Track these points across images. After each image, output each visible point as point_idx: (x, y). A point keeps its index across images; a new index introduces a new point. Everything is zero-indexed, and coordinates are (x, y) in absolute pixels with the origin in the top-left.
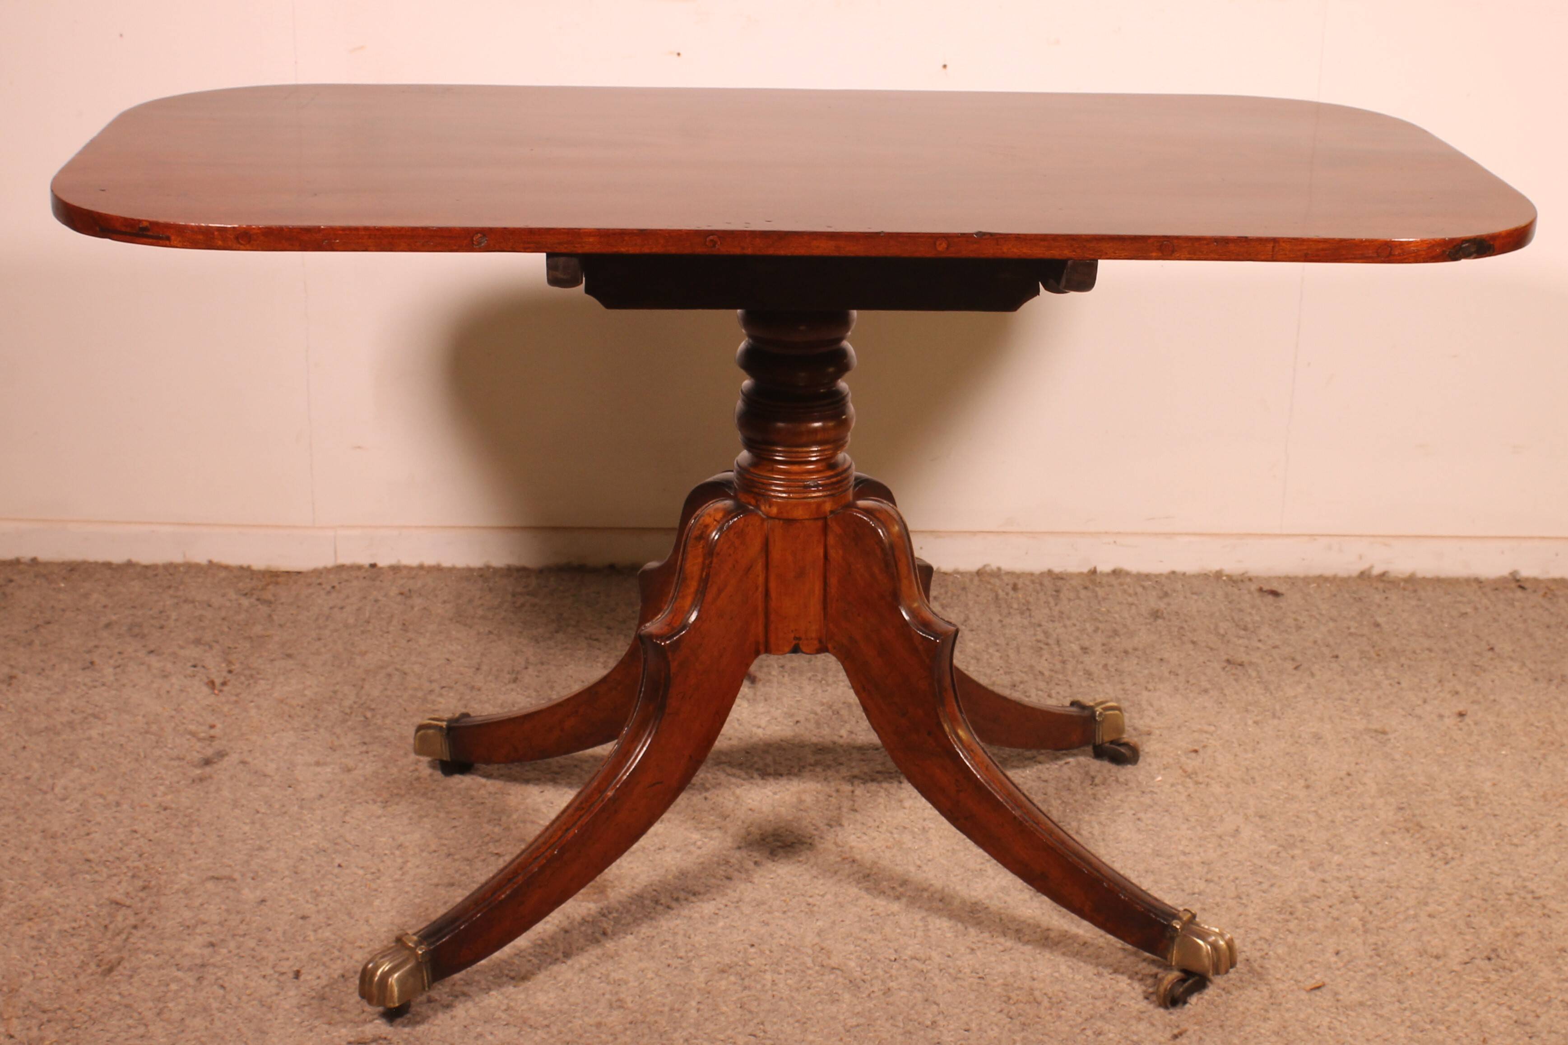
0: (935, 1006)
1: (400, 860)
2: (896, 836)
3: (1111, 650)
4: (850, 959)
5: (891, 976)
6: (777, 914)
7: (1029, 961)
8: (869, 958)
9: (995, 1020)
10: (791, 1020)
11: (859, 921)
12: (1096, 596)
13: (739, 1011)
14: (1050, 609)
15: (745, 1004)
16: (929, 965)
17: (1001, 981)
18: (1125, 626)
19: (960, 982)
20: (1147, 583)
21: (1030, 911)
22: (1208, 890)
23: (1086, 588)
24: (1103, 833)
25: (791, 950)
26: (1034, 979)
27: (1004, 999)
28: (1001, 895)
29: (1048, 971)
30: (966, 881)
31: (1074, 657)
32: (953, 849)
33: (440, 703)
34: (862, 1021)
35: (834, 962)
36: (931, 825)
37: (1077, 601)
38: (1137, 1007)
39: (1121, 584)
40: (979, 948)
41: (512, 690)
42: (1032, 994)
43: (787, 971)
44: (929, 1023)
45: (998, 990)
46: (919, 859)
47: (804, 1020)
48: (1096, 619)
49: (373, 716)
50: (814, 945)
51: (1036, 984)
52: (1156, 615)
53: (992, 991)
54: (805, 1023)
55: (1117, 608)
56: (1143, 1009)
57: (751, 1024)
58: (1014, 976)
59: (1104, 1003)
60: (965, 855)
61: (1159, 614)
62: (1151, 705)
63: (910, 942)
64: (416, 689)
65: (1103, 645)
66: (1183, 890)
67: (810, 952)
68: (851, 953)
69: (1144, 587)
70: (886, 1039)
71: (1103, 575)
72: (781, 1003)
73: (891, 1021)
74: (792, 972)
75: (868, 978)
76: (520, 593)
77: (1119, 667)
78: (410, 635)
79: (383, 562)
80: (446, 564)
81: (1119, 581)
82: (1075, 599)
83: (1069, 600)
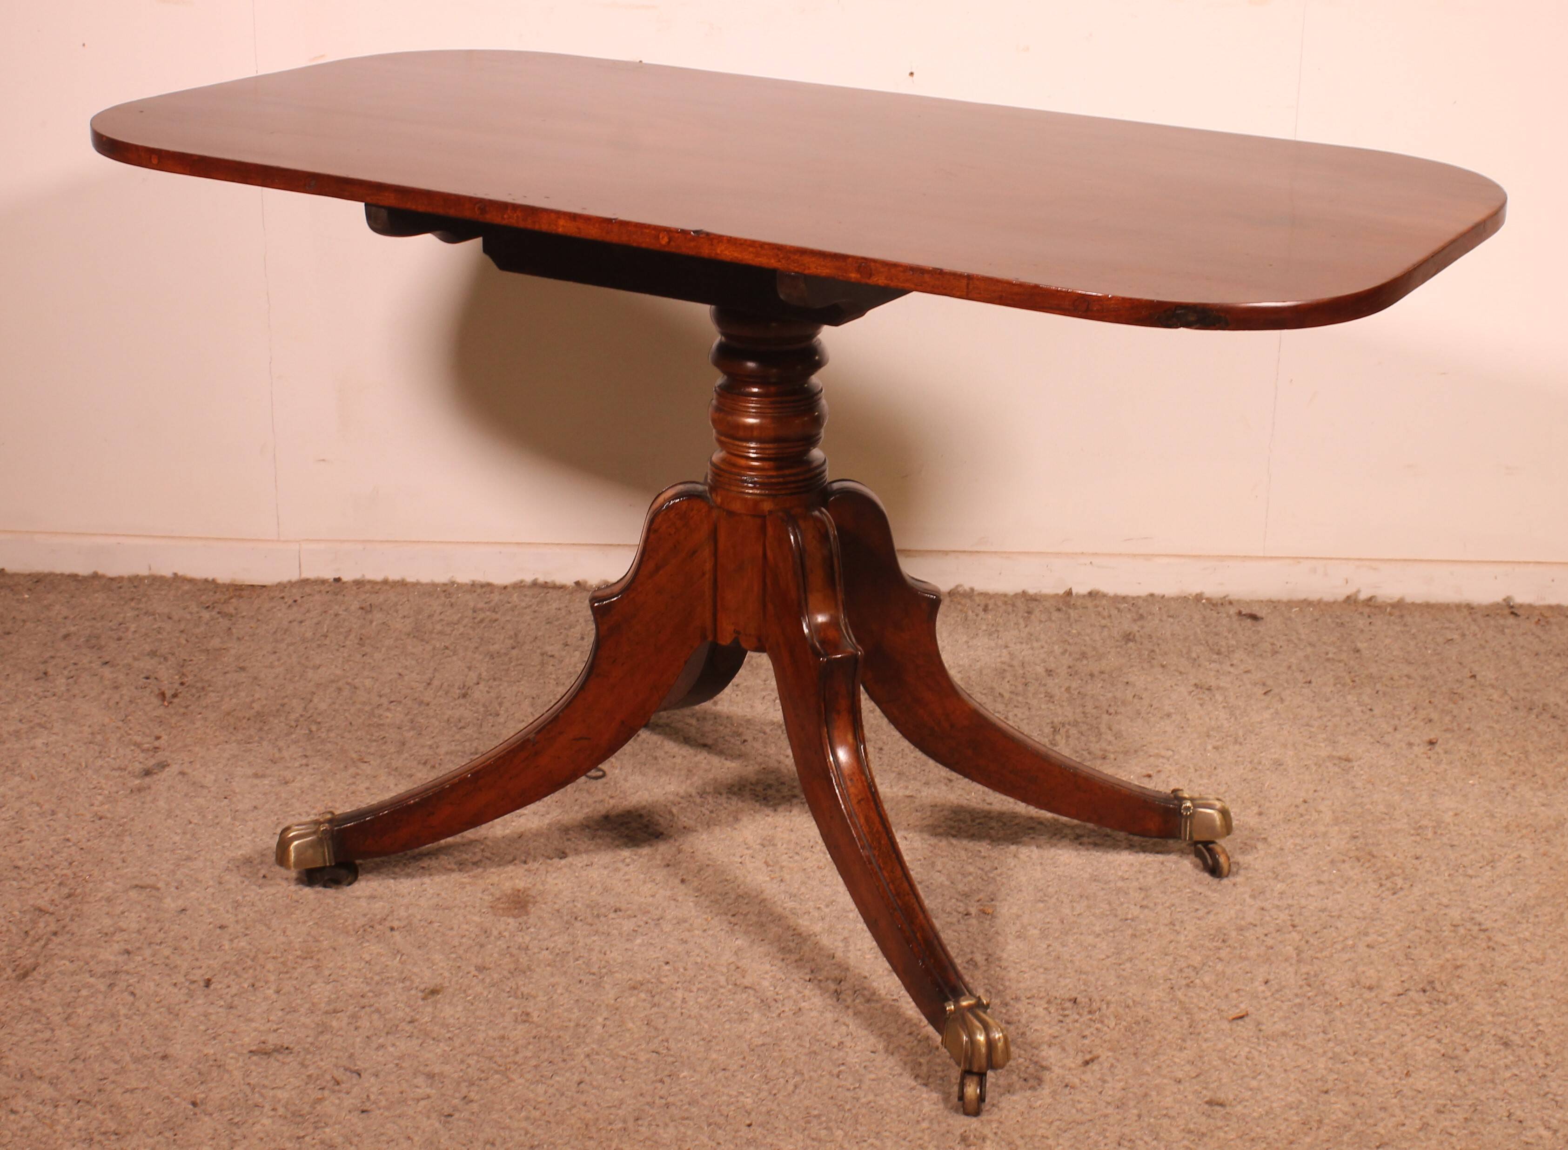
3: (1076, 673)
6: (697, 932)
10: (696, 1038)
12: (1069, 618)
13: (645, 1028)
14: (1020, 631)
15: (652, 1020)
18: (1094, 649)
20: (1123, 606)
22: (1142, 916)
23: (1059, 610)
25: (706, 968)
31: (1037, 680)
34: (768, 1040)
35: (747, 982)
37: (1048, 624)
38: (1051, 1031)
39: (1096, 606)
41: (460, 705)
43: (699, 989)
44: (835, 1043)
47: (710, 1038)
48: (1066, 641)
49: (318, 729)
50: (730, 965)
52: (1128, 637)
53: (904, 1014)
54: (710, 1041)
55: (1089, 631)
56: (1056, 1035)
57: (656, 1041)
59: (1017, 1029)
61: (1131, 637)
62: (1110, 728)
63: (828, 963)
64: (363, 703)
65: (1069, 667)
66: (1116, 916)
67: (725, 970)
68: (766, 973)
69: (1119, 610)
71: (1078, 596)
72: (689, 1021)
73: (798, 1041)
74: (705, 990)
75: (781, 997)
76: (482, 609)
77: (1082, 690)
78: (366, 649)
79: (347, 576)
80: (411, 579)
81: (1094, 603)
82: (1046, 621)
83: (1041, 622)
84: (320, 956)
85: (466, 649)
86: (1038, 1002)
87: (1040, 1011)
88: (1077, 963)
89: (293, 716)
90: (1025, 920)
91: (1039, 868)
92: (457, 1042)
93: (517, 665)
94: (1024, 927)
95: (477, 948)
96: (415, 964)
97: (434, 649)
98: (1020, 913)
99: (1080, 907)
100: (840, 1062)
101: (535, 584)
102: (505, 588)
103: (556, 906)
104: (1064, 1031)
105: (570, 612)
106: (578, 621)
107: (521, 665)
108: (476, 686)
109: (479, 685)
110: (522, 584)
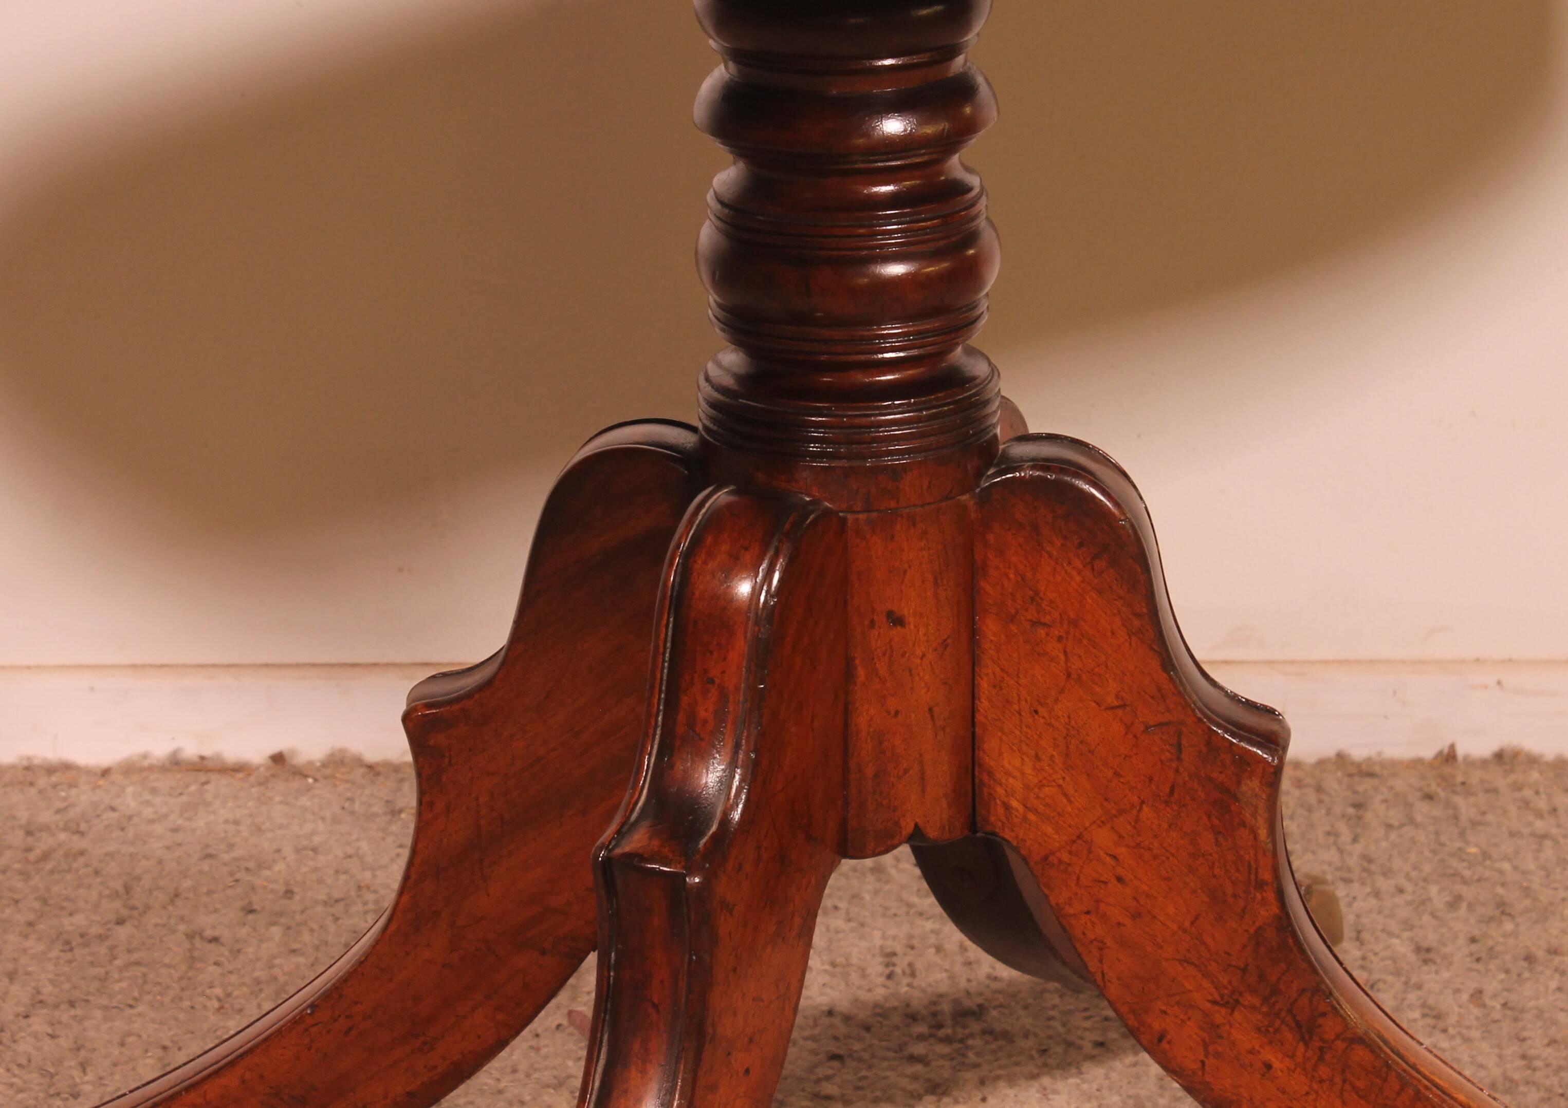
3: (1492, 953)
12: (1456, 818)
14: (1341, 851)
18: (1527, 891)
23: (1429, 797)
31: (1397, 973)
37: (1408, 831)
39: (1517, 787)
48: (1455, 875)
55: (1507, 847)
65: (1473, 940)
71: (1470, 763)
76: (46, 828)
77: (1513, 998)
81: (1511, 778)
82: (1402, 826)
83: (1389, 826)
93: (127, 966)
101: (175, 763)
102: (106, 772)
105: (259, 830)
106: (278, 851)
107: (137, 963)
108: (24, 1023)
109: (33, 1020)
110: (146, 763)
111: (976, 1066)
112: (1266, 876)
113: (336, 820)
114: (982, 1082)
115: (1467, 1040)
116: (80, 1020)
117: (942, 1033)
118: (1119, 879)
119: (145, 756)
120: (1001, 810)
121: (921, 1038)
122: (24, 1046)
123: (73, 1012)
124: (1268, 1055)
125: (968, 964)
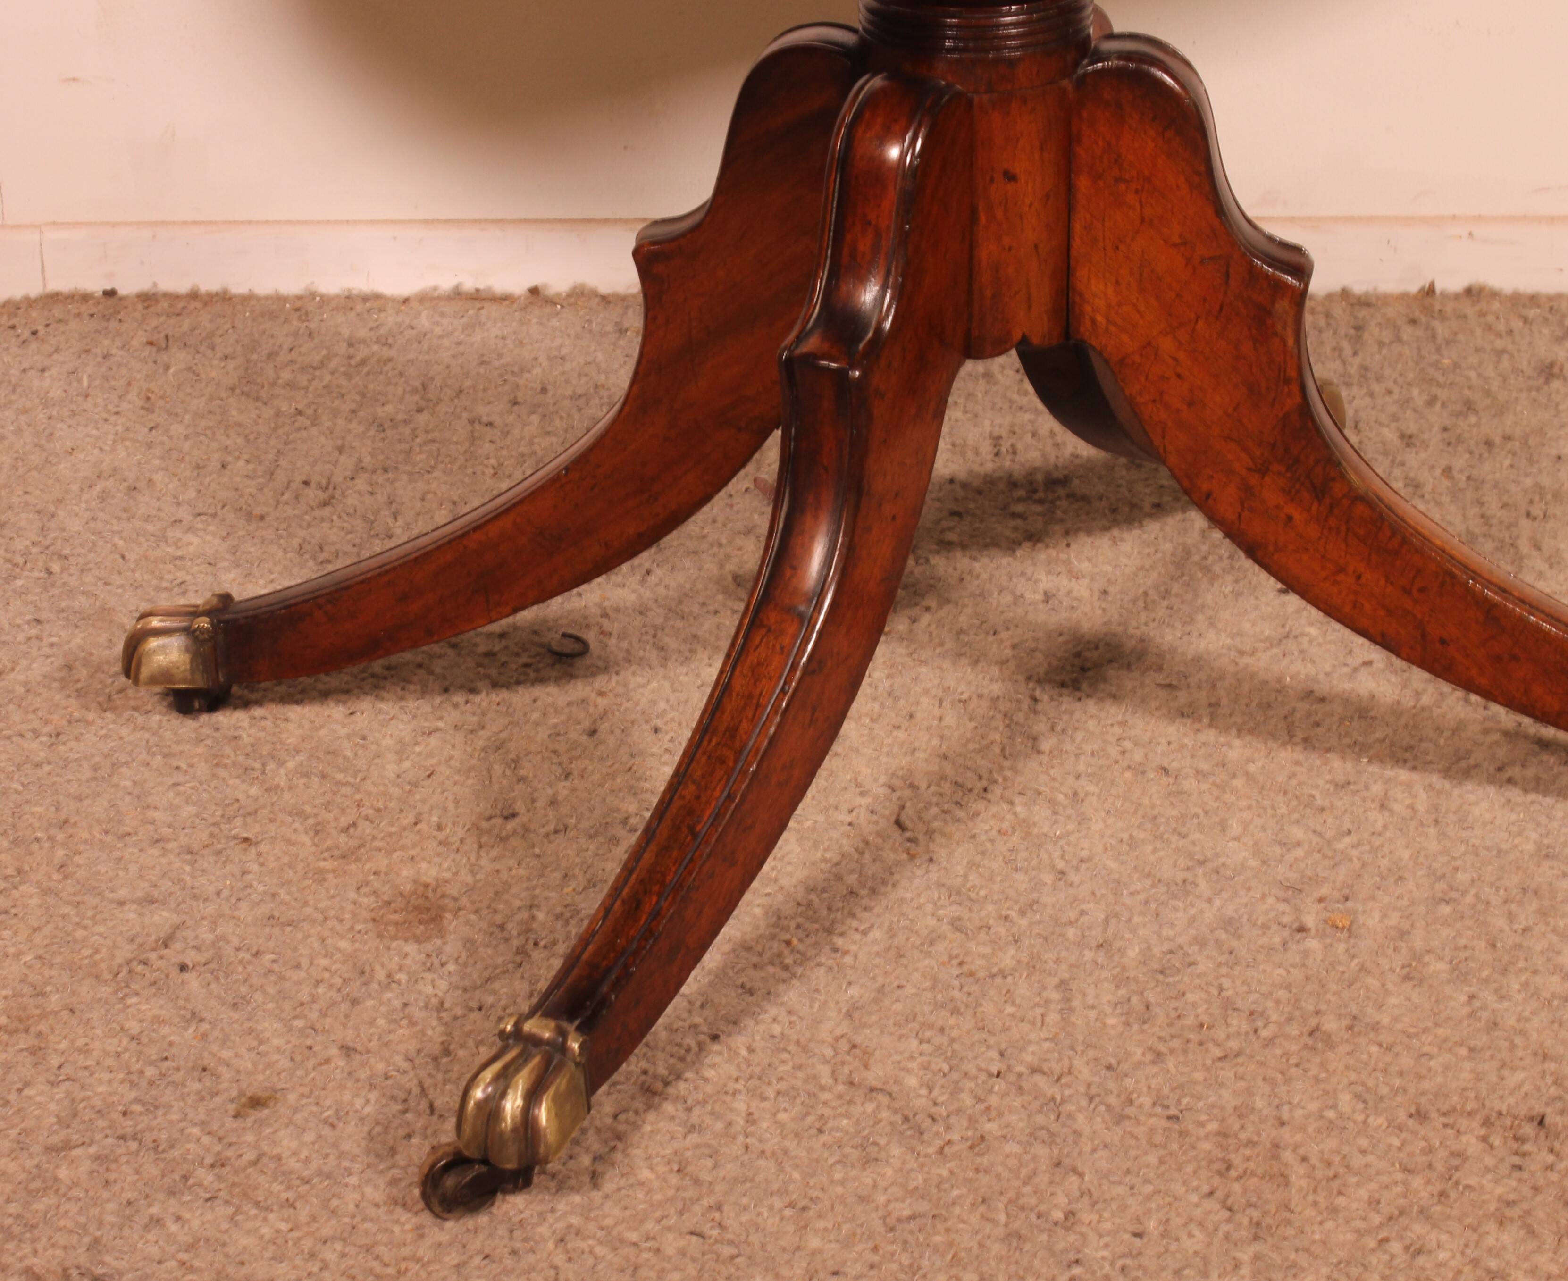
0: (1074, 1178)
1: (60, 853)
2: (1019, 809)
3: (1460, 440)
4: (908, 1071)
5: (988, 1108)
7: (1274, 1084)
8: (946, 1068)
9: (1198, 1213)
10: (778, 1203)
11: (933, 988)
12: (1434, 337)
13: (674, 1180)
14: (1344, 362)
15: (688, 1163)
16: (1068, 1086)
17: (1213, 1126)
18: (1488, 393)
19: (1128, 1125)
20: (1532, 313)
21: (1282, 971)
23: (1413, 322)
24: (1436, 808)
25: (792, 1048)
26: (1282, 1124)
27: (1217, 1166)
28: (1223, 936)
29: (1313, 1106)
30: (1153, 906)
31: (1386, 453)
32: (1131, 837)
33: (190, 544)
34: (923, 1206)
35: (873, 1076)
36: (1092, 789)
37: (1396, 348)
38: (1499, 1190)
39: (1482, 314)
40: (1172, 1051)
41: (323, 519)
42: (1276, 1157)
44: (1058, 1215)
45: (1206, 1146)
46: (1062, 857)
47: (805, 1202)
48: (1432, 381)
49: (63, 570)
50: (837, 1039)
51: (1286, 1135)
52: (1549, 371)
53: (1193, 1147)
54: (804, 1209)
55: (1473, 360)
56: (1512, 1197)
57: (697, 1208)
58: (1241, 1116)
59: (1428, 1182)
60: (1155, 851)
61: (1556, 370)
62: (1538, 547)
63: (1033, 1036)
64: (148, 519)
65: (1445, 429)
67: (829, 1052)
68: (912, 1058)
69: (1526, 320)
70: (969, 1250)
71: (1445, 295)
72: (762, 1163)
73: (982, 1209)
74: (790, 1094)
75: (943, 1110)
76: (363, 341)
77: (1475, 473)
78: (157, 418)
79: (127, 287)
80: (238, 288)
81: (1478, 307)
82: (1391, 343)
83: (1381, 344)
84: (43, 1027)
85: (335, 413)
86: (1463, 1123)
87: (1470, 1143)
88: (1535, 1035)
89: (19, 545)
90: (1418, 941)
91: (1432, 831)
92: (303, 1215)
93: (426, 443)
94: (1416, 956)
95: (344, 1007)
96: (225, 1041)
97: (278, 414)
98: (1406, 925)
99: (1526, 915)
100: (1072, 1256)
101: (457, 294)
102: (406, 301)
103: (499, 919)
104: (1526, 1190)
105: (521, 343)
106: (536, 359)
107: (433, 441)
108: (350, 484)
109: (357, 481)
110: (436, 294)
111: (1062, 521)
112: (1293, 374)
113: (578, 337)
114: (1067, 533)
115: (1439, 504)
116: (392, 482)
117: (1037, 496)
118: (1179, 376)
119: (435, 289)
120: (1088, 323)
121: (1020, 500)
122: (351, 500)
123: (386, 476)
124: (1291, 509)
125: (1057, 445)
